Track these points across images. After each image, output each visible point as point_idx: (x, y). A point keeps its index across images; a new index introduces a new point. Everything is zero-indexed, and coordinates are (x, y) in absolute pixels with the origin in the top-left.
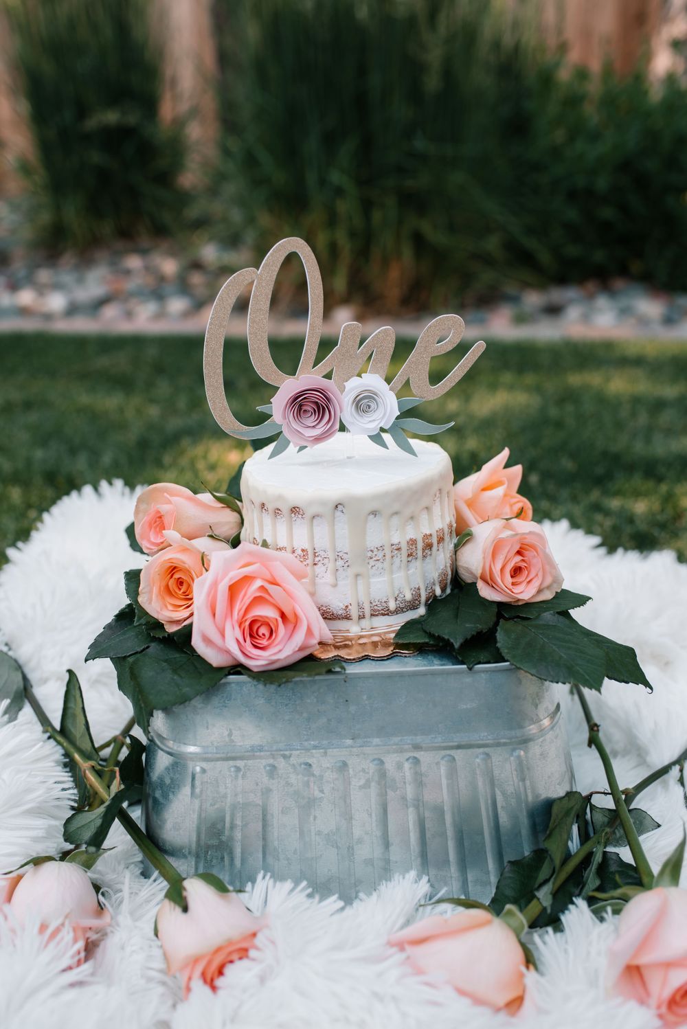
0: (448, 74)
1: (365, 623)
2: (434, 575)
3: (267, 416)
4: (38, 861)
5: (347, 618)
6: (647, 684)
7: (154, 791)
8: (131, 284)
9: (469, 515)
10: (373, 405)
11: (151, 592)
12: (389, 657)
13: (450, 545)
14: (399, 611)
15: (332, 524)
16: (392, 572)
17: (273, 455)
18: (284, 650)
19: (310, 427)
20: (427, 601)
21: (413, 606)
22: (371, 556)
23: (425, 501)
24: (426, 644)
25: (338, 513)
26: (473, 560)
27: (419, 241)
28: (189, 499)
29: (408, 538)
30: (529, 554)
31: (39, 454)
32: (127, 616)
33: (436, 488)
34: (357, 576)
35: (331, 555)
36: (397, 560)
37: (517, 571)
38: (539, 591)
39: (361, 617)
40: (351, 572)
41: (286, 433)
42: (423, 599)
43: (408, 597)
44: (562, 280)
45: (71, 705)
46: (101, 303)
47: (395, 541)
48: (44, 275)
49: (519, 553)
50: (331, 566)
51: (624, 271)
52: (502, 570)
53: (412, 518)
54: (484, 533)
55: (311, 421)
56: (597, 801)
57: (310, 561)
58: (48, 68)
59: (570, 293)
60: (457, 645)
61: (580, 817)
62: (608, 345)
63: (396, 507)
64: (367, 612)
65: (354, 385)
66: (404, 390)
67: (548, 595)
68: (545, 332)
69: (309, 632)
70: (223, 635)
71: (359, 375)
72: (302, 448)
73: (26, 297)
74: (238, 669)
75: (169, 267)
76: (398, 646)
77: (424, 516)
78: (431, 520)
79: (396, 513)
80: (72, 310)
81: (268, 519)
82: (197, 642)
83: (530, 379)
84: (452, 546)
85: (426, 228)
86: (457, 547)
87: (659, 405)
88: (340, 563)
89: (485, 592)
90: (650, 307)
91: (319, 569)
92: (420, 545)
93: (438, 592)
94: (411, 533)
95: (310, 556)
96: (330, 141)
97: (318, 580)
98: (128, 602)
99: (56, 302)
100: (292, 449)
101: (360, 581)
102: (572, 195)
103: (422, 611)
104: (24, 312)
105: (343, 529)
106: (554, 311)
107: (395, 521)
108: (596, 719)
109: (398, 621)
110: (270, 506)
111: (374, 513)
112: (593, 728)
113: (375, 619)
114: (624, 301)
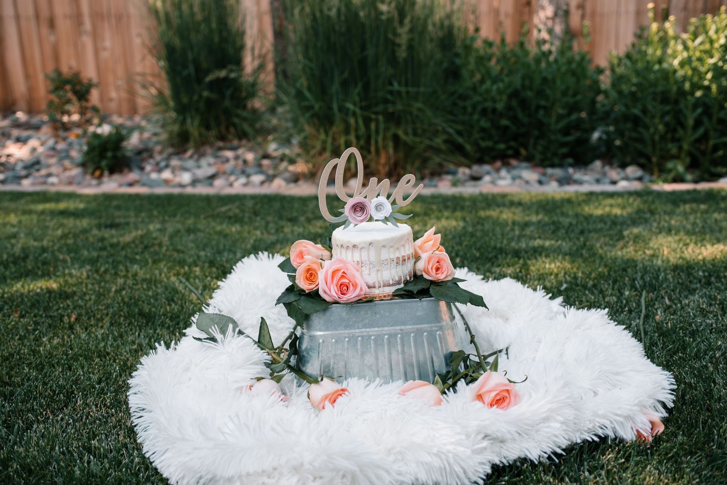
0: (410, 47)
1: (381, 289)
2: (407, 272)
3: (343, 213)
4: (259, 379)
5: (374, 287)
6: (486, 307)
7: (303, 353)
8: (228, 167)
9: (419, 252)
10: (382, 208)
11: (300, 278)
12: (391, 299)
13: (412, 261)
14: (393, 285)
15: (368, 251)
16: (391, 269)
17: (344, 229)
18: (352, 295)
19: (359, 216)
20: (404, 281)
21: (399, 283)
22: (382, 263)
23: (402, 243)
24: (404, 294)
25: (370, 247)
26: (421, 265)
27: (396, 139)
28: (313, 246)
29: (397, 256)
30: (442, 263)
31: (202, 253)
32: (290, 290)
33: (406, 238)
34: (378, 270)
35: (368, 262)
36: (392, 265)
37: (437, 269)
38: (446, 277)
39: (380, 287)
40: (375, 269)
41: (350, 219)
42: (403, 281)
43: (397, 279)
44: (480, 161)
45: (262, 332)
46: (213, 177)
47: (392, 257)
48: (175, 162)
49: (438, 262)
50: (368, 267)
51: (517, 155)
52: (432, 268)
53: (398, 249)
54: (424, 256)
55: (359, 214)
56: (472, 357)
57: (360, 266)
58: (177, 42)
59: (487, 168)
60: (415, 292)
61: (465, 362)
62: (504, 196)
63: (392, 244)
64: (382, 285)
65: (375, 201)
66: (394, 203)
67: (450, 278)
68: (469, 190)
69: (361, 289)
70: (330, 291)
71: (377, 197)
72: (356, 225)
73: (167, 175)
74: (336, 303)
75: (250, 156)
76: (393, 296)
77: (402, 249)
78: (405, 250)
79: (392, 247)
80: (195, 182)
81: (344, 251)
82: (321, 292)
83: (458, 214)
84: (413, 262)
85: (400, 133)
86: (415, 263)
87: (526, 225)
88: (371, 266)
89: (426, 276)
90: (530, 175)
91: (364, 268)
92: (401, 259)
93: (408, 279)
94: (397, 255)
95: (361, 264)
96: (345, 85)
97: (363, 273)
98: (291, 284)
99: (186, 177)
100: (352, 225)
101: (379, 273)
102: (484, 112)
103: (402, 285)
104: (166, 182)
105: (372, 253)
106: (476, 178)
107: (391, 249)
108: (473, 333)
109: (393, 289)
110: (345, 246)
111: (384, 246)
112: (472, 337)
113: (385, 288)
114: (515, 172)
